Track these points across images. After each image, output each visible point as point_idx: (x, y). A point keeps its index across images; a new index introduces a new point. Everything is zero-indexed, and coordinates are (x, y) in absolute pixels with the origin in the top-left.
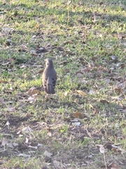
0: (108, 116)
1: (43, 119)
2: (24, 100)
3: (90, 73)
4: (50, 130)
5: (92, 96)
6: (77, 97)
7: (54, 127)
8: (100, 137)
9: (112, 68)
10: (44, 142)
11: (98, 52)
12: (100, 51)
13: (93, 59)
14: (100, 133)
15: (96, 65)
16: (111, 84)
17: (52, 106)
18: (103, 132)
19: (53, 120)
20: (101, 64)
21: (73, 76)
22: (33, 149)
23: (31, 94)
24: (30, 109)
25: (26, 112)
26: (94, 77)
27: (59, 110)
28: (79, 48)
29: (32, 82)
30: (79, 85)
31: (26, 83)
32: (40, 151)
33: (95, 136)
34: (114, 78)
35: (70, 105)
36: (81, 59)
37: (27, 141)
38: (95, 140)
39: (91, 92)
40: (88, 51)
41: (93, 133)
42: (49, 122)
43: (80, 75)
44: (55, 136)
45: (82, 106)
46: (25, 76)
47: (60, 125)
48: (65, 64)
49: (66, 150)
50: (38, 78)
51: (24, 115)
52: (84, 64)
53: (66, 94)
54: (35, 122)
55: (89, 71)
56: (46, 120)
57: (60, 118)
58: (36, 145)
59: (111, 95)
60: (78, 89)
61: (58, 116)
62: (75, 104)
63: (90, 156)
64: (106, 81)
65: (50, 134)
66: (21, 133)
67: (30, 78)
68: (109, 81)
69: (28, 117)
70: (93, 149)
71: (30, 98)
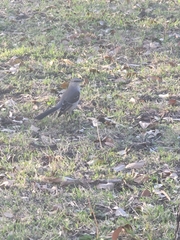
0: (98, 86)
1: (27, 91)
2: (5, 71)
3: (76, 41)
4: (35, 103)
5: (81, 65)
6: (64, 66)
7: (40, 99)
8: (92, 109)
9: (101, 35)
10: (29, 116)
11: (84, 16)
12: (86, 16)
13: (80, 25)
14: (92, 105)
15: (83, 32)
16: (100, 52)
17: (37, 77)
18: (95, 104)
19: (38, 92)
20: (89, 31)
21: (58, 43)
22: (18, 124)
23: (12, 64)
24: (13, 80)
25: (8, 84)
26: (82, 45)
27: (44, 81)
28: (63, 13)
29: (13, 51)
30: (65, 54)
31: (6, 53)
32: (26, 126)
33: (85, 108)
34: (104, 45)
35: (56, 75)
36: (66, 25)
37: (11, 115)
38: (86, 113)
39: (79, 61)
40: (74, 17)
41: (84, 105)
42: (34, 94)
43: (66, 42)
44: (42, 109)
45: (70, 76)
46: (5, 44)
47: (46, 98)
48: (49, 30)
49: (54, 124)
50: (20, 46)
51: (6, 87)
52: (70, 31)
53: (51, 63)
54: (19, 94)
55: (75, 38)
56: (31, 91)
57: (46, 90)
58: (21, 119)
59: (101, 63)
60: (64, 58)
61: (44, 87)
62: (62, 74)
63: (82, 130)
64: (95, 49)
65: (36, 107)
66: (3, 107)
67: (10, 47)
68: (98, 48)
69: (11, 89)
70: (84, 123)
71: (11, 69)
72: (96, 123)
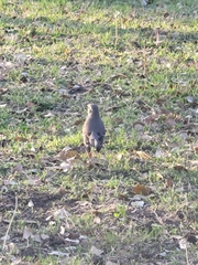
0: (186, 191)
1: (85, 196)
2: (54, 168)
3: (155, 125)
4: (97, 214)
5: (161, 160)
6: (138, 161)
7: (103, 209)
8: (177, 224)
9: (189, 116)
10: (89, 233)
11: (165, 90)
12: (168, 89)
13: (159, 102)
14: (177, 218)
15: (164, 112)
16: (189, 141)
17: (98, 176)
18: (181, 217)
19: (101, 198)
20: (172, 111)
21: (128, 129)
22: (73, 244)
23: (64, 158)
24: (65, 182)
25: (57, 186)
26: (162, 130)
27: (109, 183)
28: (135, 85)
29: (65, 139)
30: (139, 143)
31: (56, 142)
32: (84, 248)
33: (168, 222)
34: (194, 131)
35: (126, 174)
36: (140, 102)
37: (62, 232)
38: (169, 229)
39: (158, 155)
40: (151, 90)
41: (166, 217)
42: (95, 202)
43: (140, 127)
44: (106, 222)
45: (145, 176)
46: (54, 129)
47: (113, 206)
48: (115, 110)
49: (124, 244)
50: (75, 132)
51: (56, 191)
52: (145, 110)
53: (119, 156)
54: (73, 201)
55: (153, 121)
56: (91, 197)
57: (112, 195)
58: (77, 237)
59: (191, 158)
60: (137, 149)
61: (110, 191)
62: (135, 173)
63: (163, 254)
64: (181, 136)
65: (98, 220)
66: (52, 219)
67: (61, 133)
68: (185, 136)
69: (62, 194)
70: (166, 243)
71: (63, 165)
72: (184, 244)
